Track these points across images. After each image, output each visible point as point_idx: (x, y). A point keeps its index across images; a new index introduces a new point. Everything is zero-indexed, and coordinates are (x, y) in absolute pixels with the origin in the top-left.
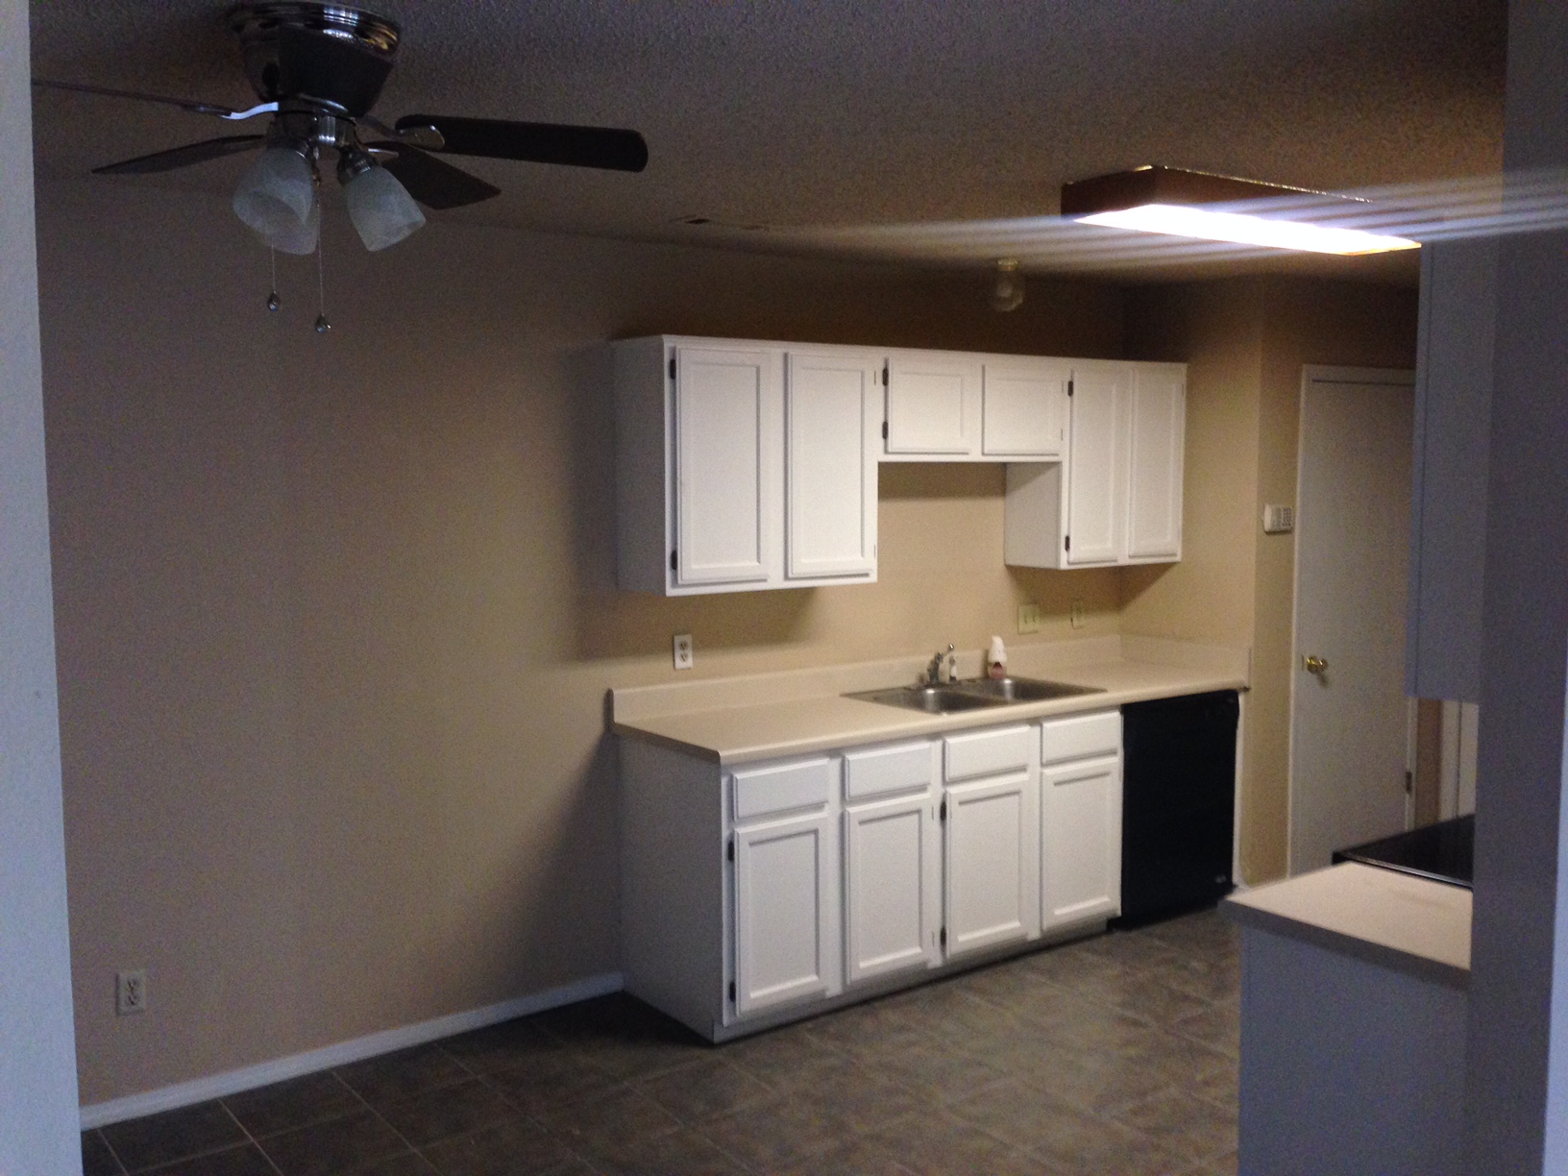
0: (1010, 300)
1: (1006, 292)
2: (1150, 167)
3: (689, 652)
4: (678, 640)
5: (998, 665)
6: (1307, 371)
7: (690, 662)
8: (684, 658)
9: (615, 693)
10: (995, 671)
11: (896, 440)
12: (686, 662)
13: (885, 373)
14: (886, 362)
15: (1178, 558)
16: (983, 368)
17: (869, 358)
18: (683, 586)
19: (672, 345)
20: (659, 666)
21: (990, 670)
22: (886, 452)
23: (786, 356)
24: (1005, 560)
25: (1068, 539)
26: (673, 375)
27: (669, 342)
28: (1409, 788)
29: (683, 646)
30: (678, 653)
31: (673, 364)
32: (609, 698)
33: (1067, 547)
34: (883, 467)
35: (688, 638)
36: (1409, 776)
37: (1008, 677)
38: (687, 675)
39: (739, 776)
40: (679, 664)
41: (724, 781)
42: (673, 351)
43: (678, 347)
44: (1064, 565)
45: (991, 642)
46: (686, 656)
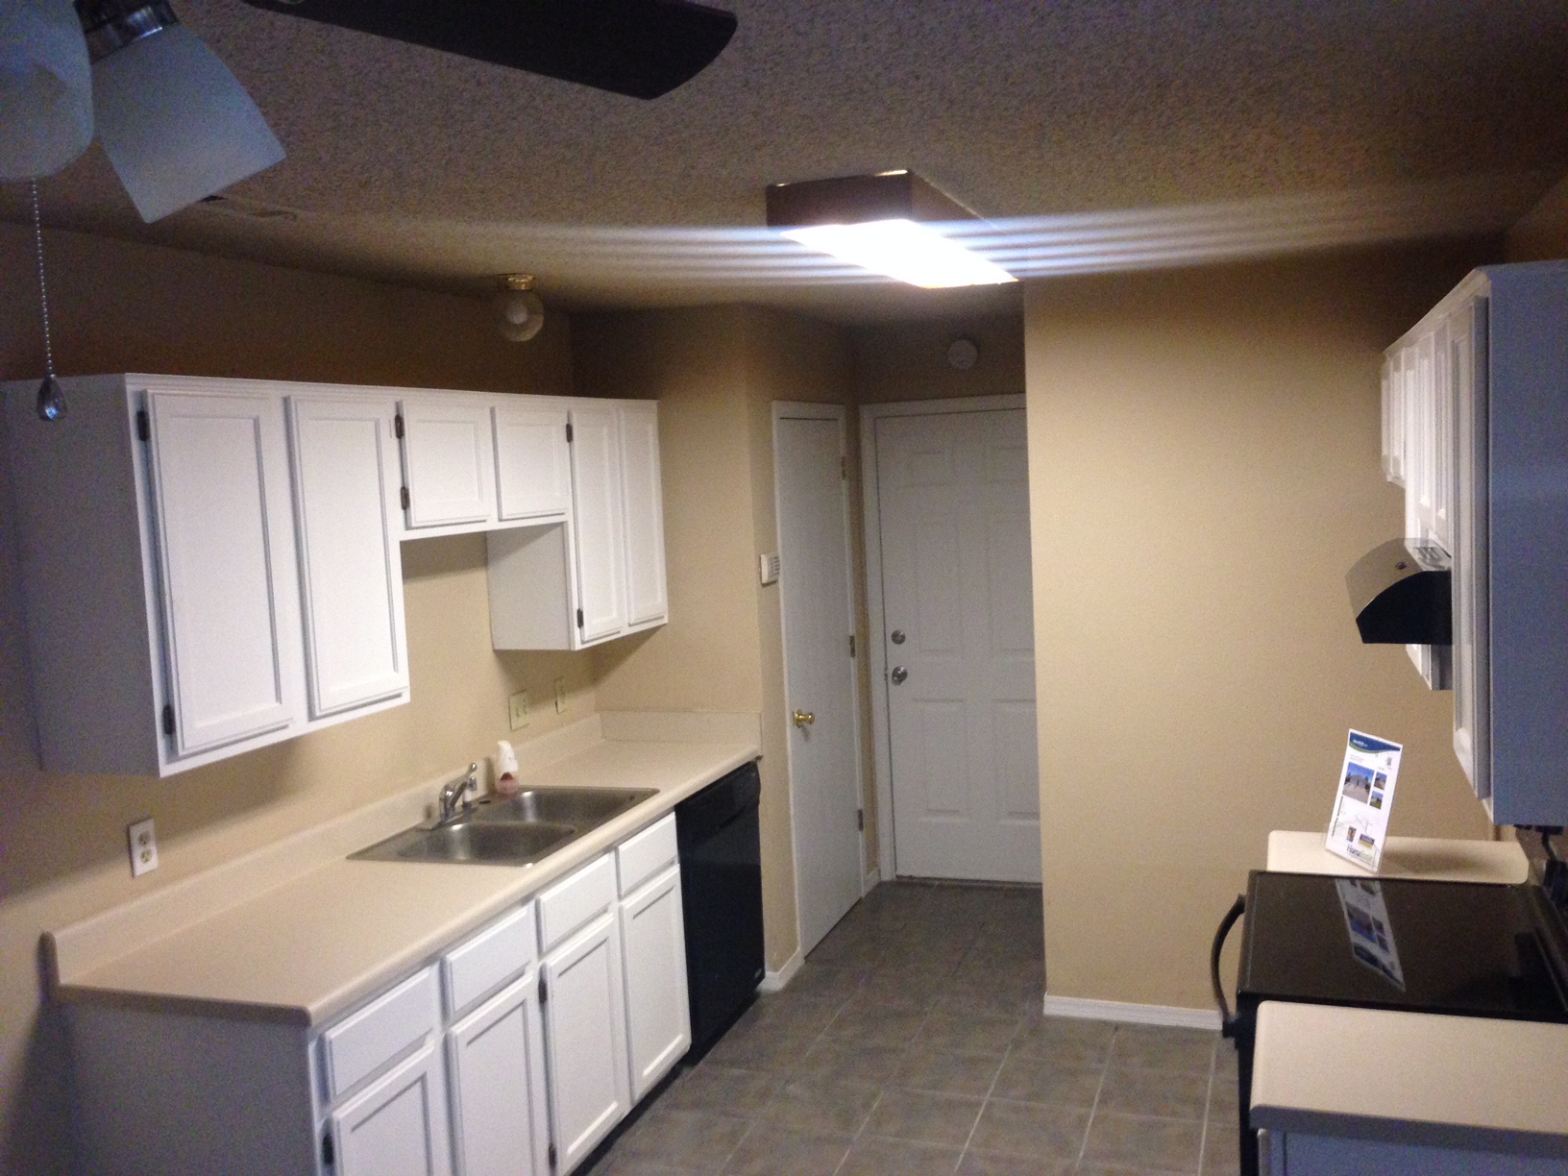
0: (523, 327)
1: (519, 317)
2: (904, 172)
3: (152, 847)
4: (136, 832)
5: (507, 777)
6: (777, 408)
7: (154, 862)
8: (145, 857)
9: (59, 937)
10: (508, 784)
11: (420, 511)
12: (149, 863)
13: (399, 421)
14: (398, 407)
15: (665, 621)
16: (492, 411)
17: (378, 402)
18: (185, 757)
19: (139, 388)
20: (111, 878)
21: (499, 785)
22: (408, 527)
23: (286, 401)
24: (493, 645)
25: (580, 614)
26: (144, 434)
27: (134, 383)
28: (861, 826)
29: (143, 840)
30: (138, 851)
31: (143, 419)
32: (46, 951)
33: (581, 623)
34: (406, 547)
35: (148, 827)
36: (860, 813)
37: (526, 789)
38: (156, 881)
39: (332, 1034)
40: (141, 868)
41: (312, 1048)
42: (142, 397)
43: (150, 391)
44: (578, 646)
45: (498, 749)
46: (149, 852)
